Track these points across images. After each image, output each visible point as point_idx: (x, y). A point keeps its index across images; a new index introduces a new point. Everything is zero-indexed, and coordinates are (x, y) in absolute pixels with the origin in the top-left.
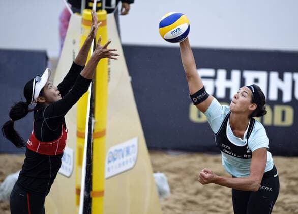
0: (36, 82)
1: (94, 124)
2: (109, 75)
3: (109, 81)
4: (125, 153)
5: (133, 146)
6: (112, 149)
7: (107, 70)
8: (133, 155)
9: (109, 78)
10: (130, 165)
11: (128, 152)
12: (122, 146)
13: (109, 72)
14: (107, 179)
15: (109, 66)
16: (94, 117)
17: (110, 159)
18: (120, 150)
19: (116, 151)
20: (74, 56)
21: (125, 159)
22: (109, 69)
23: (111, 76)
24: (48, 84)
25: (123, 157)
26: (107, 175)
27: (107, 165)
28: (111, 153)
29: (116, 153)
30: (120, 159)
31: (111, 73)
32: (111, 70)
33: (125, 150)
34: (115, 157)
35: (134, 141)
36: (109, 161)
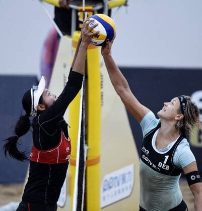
0: (34, 91)
1: (88, 150)
2: (102, 99)
3: (102, 105)
4: (121, 181)
5: (129, 173)
6: (107, 177)
7: (100, 95)
8: (130, 183)
9: (102, 102)
10: (127, 193)
11: (124, 180)
12: (118, 173)
13: (102, 96)
14: (103, 208)
15: (102, 90)
16: (87, 143)
17: (105, 187)
18: (116, 178)
19: (111, 178)
20: (65, 80)
21: (121, 187)
22: (102, 93)
23: (104, 100)
24: (46, 92)
25: (118, 185)
26: (103, 204)
27: (102, 194)
28: (106, 180)
29: (111, 180)
30: (115, 187)
31: (104, 97)
32: (104, 94)
33: (121, 177)
34: (111, 185)
35: (130, 168)
36: (105, 190)
